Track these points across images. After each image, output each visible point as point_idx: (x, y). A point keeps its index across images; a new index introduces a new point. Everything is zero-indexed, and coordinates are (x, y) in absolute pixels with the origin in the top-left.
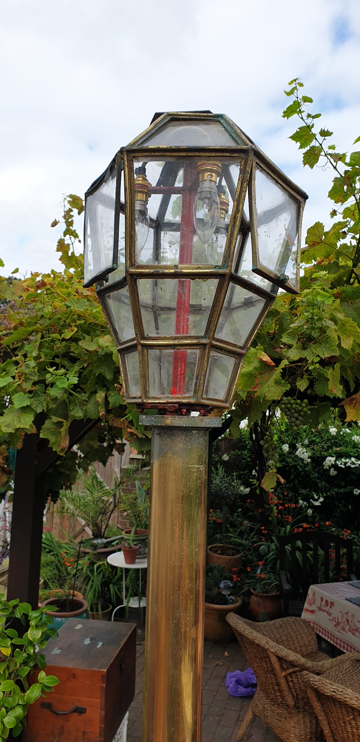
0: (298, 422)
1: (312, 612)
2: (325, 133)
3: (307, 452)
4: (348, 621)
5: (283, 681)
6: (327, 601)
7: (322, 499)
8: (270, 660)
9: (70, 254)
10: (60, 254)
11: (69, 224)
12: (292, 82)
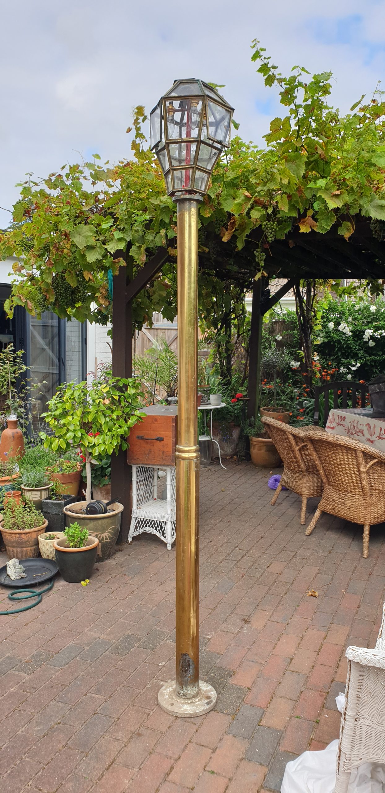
0: (272, 235)
1: (333, 428)
2: (274, 67)
3: (348, 327)
4: (354, 426)
5: (297, 453)
6: (341, 417)
7: (358, 365)
8: (289, 441)
9: (141, 151)
10: (134, 151)
11: (138, 129)
12: (254, 41)
